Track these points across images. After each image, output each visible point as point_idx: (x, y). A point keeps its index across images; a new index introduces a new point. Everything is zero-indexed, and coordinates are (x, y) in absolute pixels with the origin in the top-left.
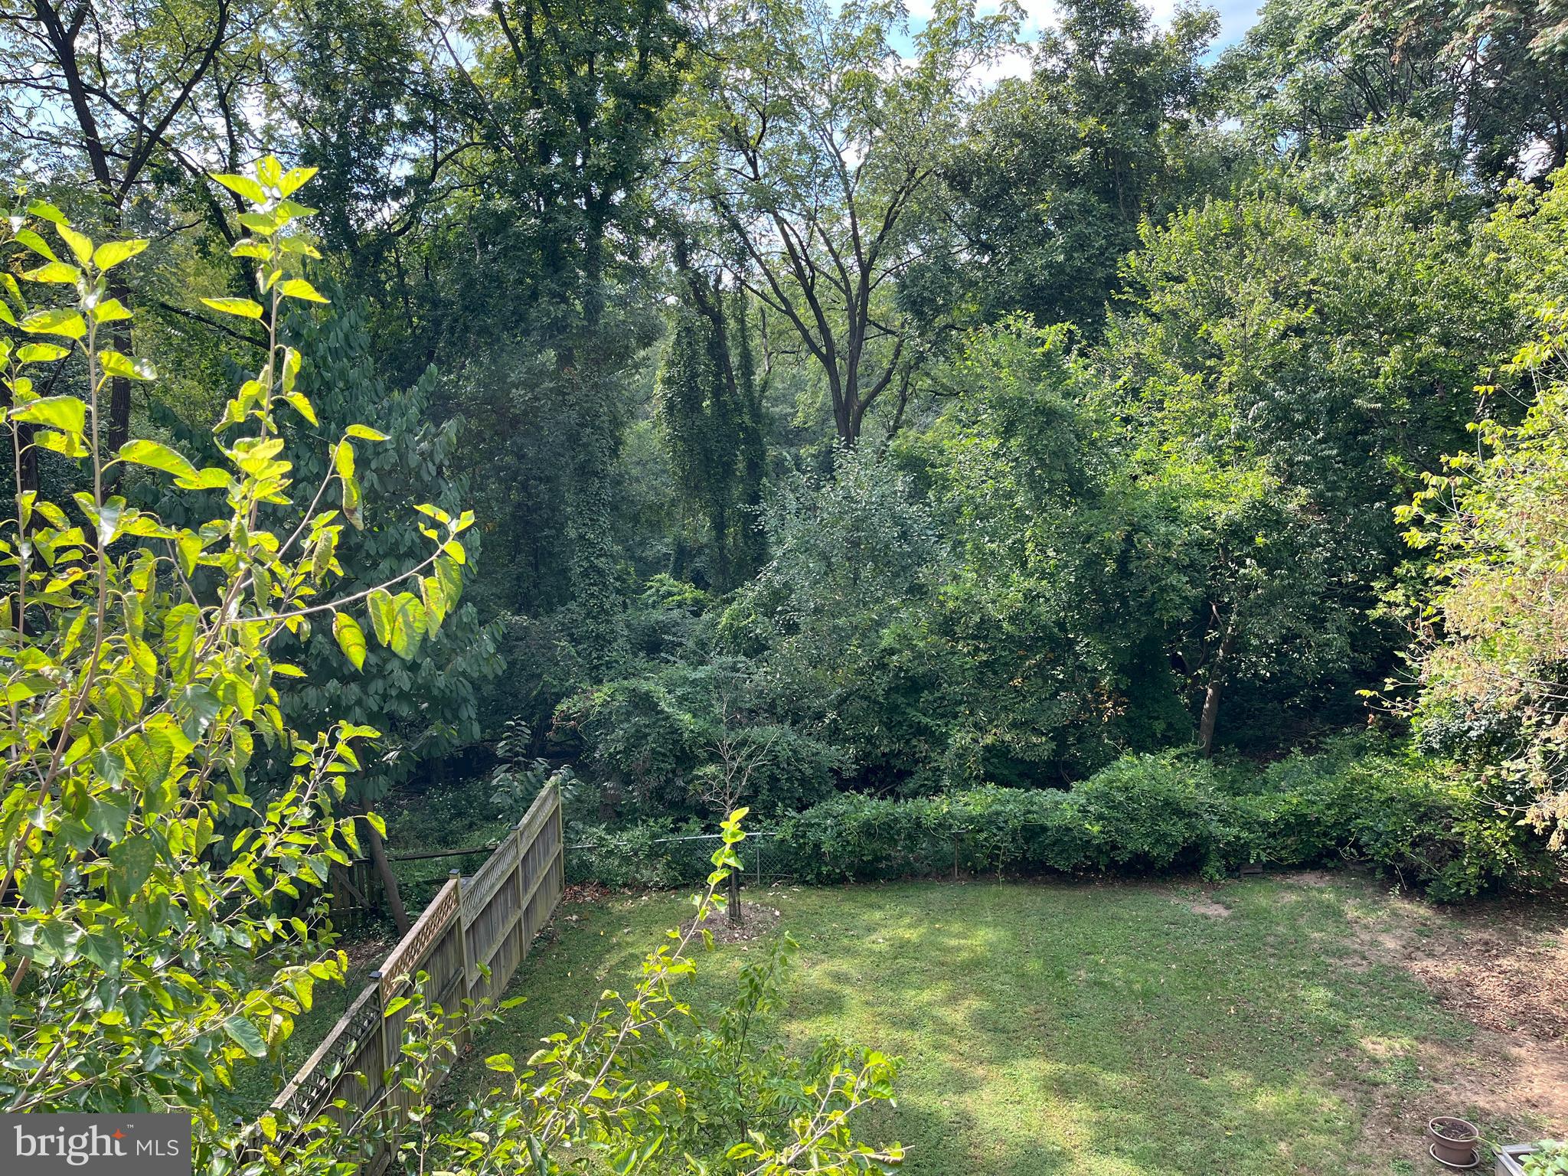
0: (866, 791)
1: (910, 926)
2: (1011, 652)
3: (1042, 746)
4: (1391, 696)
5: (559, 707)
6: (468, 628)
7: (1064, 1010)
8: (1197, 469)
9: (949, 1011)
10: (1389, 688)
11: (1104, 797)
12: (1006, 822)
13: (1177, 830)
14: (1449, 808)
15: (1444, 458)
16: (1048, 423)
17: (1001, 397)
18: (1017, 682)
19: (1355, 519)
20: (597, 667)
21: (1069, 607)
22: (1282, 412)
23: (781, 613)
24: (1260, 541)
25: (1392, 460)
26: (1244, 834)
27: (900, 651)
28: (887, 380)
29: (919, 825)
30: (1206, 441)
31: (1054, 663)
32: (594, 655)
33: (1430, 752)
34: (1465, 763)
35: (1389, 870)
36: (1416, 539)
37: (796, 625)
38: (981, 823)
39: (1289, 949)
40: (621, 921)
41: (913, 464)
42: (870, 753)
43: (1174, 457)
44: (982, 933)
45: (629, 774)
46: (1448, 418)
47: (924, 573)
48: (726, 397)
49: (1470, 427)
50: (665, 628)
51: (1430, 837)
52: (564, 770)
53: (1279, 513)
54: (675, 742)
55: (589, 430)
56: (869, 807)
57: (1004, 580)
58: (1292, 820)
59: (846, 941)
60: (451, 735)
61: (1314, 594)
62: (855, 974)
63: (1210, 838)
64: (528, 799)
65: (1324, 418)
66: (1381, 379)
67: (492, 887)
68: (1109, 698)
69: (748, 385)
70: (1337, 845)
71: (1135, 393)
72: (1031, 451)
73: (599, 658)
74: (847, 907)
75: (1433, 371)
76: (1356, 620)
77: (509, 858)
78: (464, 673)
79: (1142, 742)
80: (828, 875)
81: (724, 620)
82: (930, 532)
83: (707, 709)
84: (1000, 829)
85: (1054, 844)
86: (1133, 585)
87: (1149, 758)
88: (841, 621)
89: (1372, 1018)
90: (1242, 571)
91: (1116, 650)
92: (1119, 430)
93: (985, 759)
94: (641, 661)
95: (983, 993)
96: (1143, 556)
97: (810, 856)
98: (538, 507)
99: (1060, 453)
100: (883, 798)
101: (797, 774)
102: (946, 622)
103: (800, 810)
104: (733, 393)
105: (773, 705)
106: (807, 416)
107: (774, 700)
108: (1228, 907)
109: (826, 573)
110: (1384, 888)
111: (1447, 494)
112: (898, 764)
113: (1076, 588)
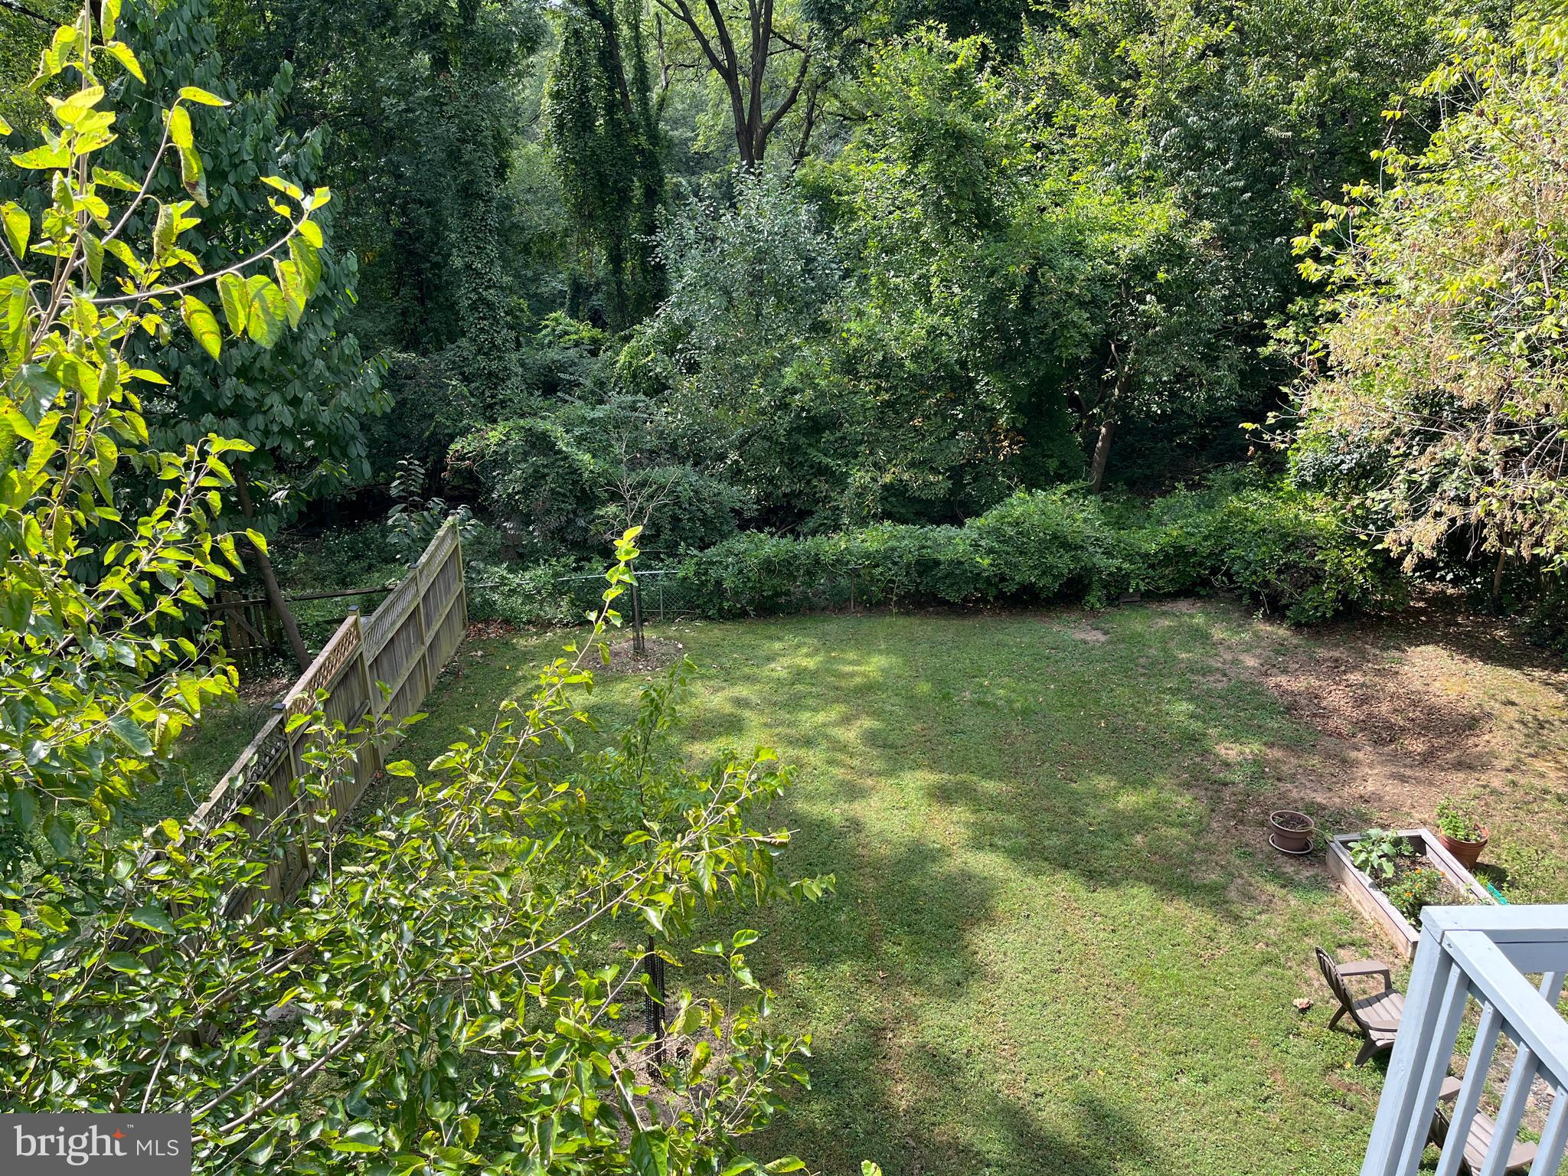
0: (766, 530)
1: (807, 655)
2: (912, 391)
3: (939, 484)
4: (1272, 429)
5: (452, 446)
6: (349, 360)
7: (948, 727)
8: (1106, 200)
9: (842, 730)
10: (1270, 421)
11: (996, 532)
12: (900, 557)
13: (1063, 563)
14: (1315, 537)
15: (1345, 188)
16: (957, 147)
17: (910, 118)
18: (917, 422)
19: (1255, 255)
20: (491, 406)
21: (972, 345)
22: (1193, 140)
23: (681, 351)
24: (1161, 276)
25: (1296, 193)
26: (1126, 565)
27: (802, 391)
28: (793, 100)
29: (817, 561)
30: (1116, 170)
31: (954, 402)
32: (487, 394)
33: (1303, 485)
34: (1334, 497)
35: (1255, 596)
36: (1311, 271)
37: (697, 364)
38: (875, 560)
39: (1156, 669)
40: (526, 656)
41: (819, 194)
42: (771, 493)
43: (1083, 188)
44: (875, 660)
45: (528, 515)
46: (1355, 149)
47: (827, 311)
48: (620, 115)
49: (1374, 154)
50: (562, 368)
51: (1295, 565)
52: (462, 510)
53: (1182, 248)
54: (575, 483)
55: (470, 147)
56: (770, 545)
57: (908, 317)
58: (1171, 551)
59: (747, 670)
60: (341, 474)
61: (1210, 331)
62: (754, 699)
63: (1095, 570)
64: (426, 540)
65: (1235, 148)
66: (1294, 106)
67: (393, 623)
68: (1006, 438)
69: (644, 101)
70: (1210, 574)
71: (1048, 118)
72: (939, 177)
73: (493, 397)
74: (748, 639)
75: (1344, 98)
76: (1247, 359)
77: (409, 596)
78: (348, 409)
79: (1035, 478)
80: (730, 611)
81: (622, 358)
82: (834, 266)
83: (607, 448)
84: (895, 563)
85: (946, 577)
86: (1033, 322)
87: (1040, 494)
88: (743, 360)
89: (1227, 727)
90: (1142, 307)
91: (1015, 389)
92: (1029, 157)
93: (884, 499)
94: (537, 401)
95: (875, 714)
96: (1046, 291)
97: (712, 592)
98: (419, 236)
99: (968, 181)
100: (783, 536)
101: (699, 514)
102: (849, 361)
103: (701, 549)
104: (628, 111)
105: (674, 446)
106: (708, 140)
107: (675, 441)
108: (1106, 633)
109: (727, 309)
110: (1249, 613)
111: (1344, 224)
112: (799, 504)
113: (978, 324)
